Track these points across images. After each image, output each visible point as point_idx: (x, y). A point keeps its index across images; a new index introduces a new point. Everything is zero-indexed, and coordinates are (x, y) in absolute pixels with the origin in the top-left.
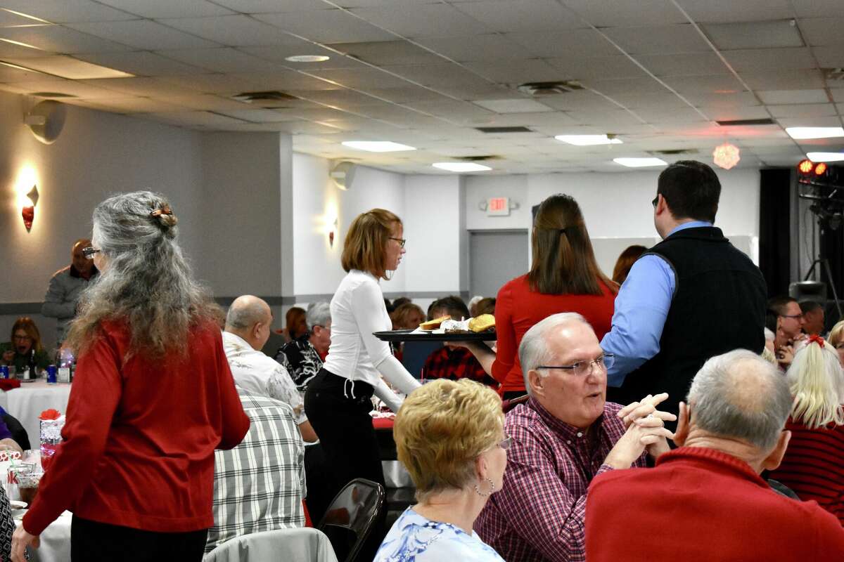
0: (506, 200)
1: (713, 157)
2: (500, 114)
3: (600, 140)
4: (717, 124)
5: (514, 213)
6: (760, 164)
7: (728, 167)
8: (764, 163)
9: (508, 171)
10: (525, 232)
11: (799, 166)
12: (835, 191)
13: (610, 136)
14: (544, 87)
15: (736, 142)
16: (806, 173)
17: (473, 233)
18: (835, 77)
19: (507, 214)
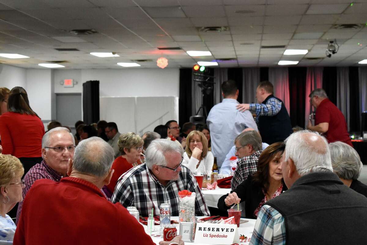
0: (72, 80)
1: (157, 63)
2: (64, 43)
3: (109, 55)
4: (158, 49)
5: (75, 86)
6: (179, 67)
7: (163, 67)
8: (181, 66)
9: (72, 68)
10: (79, 94)
11: (193, 68)
12: (209, 78)
13: (114, 53)
14: (81, 32)
15: (167, 57)
16: (196, 70)
17: (58, 95)
18: (202, 30)
19: (72, 86)
